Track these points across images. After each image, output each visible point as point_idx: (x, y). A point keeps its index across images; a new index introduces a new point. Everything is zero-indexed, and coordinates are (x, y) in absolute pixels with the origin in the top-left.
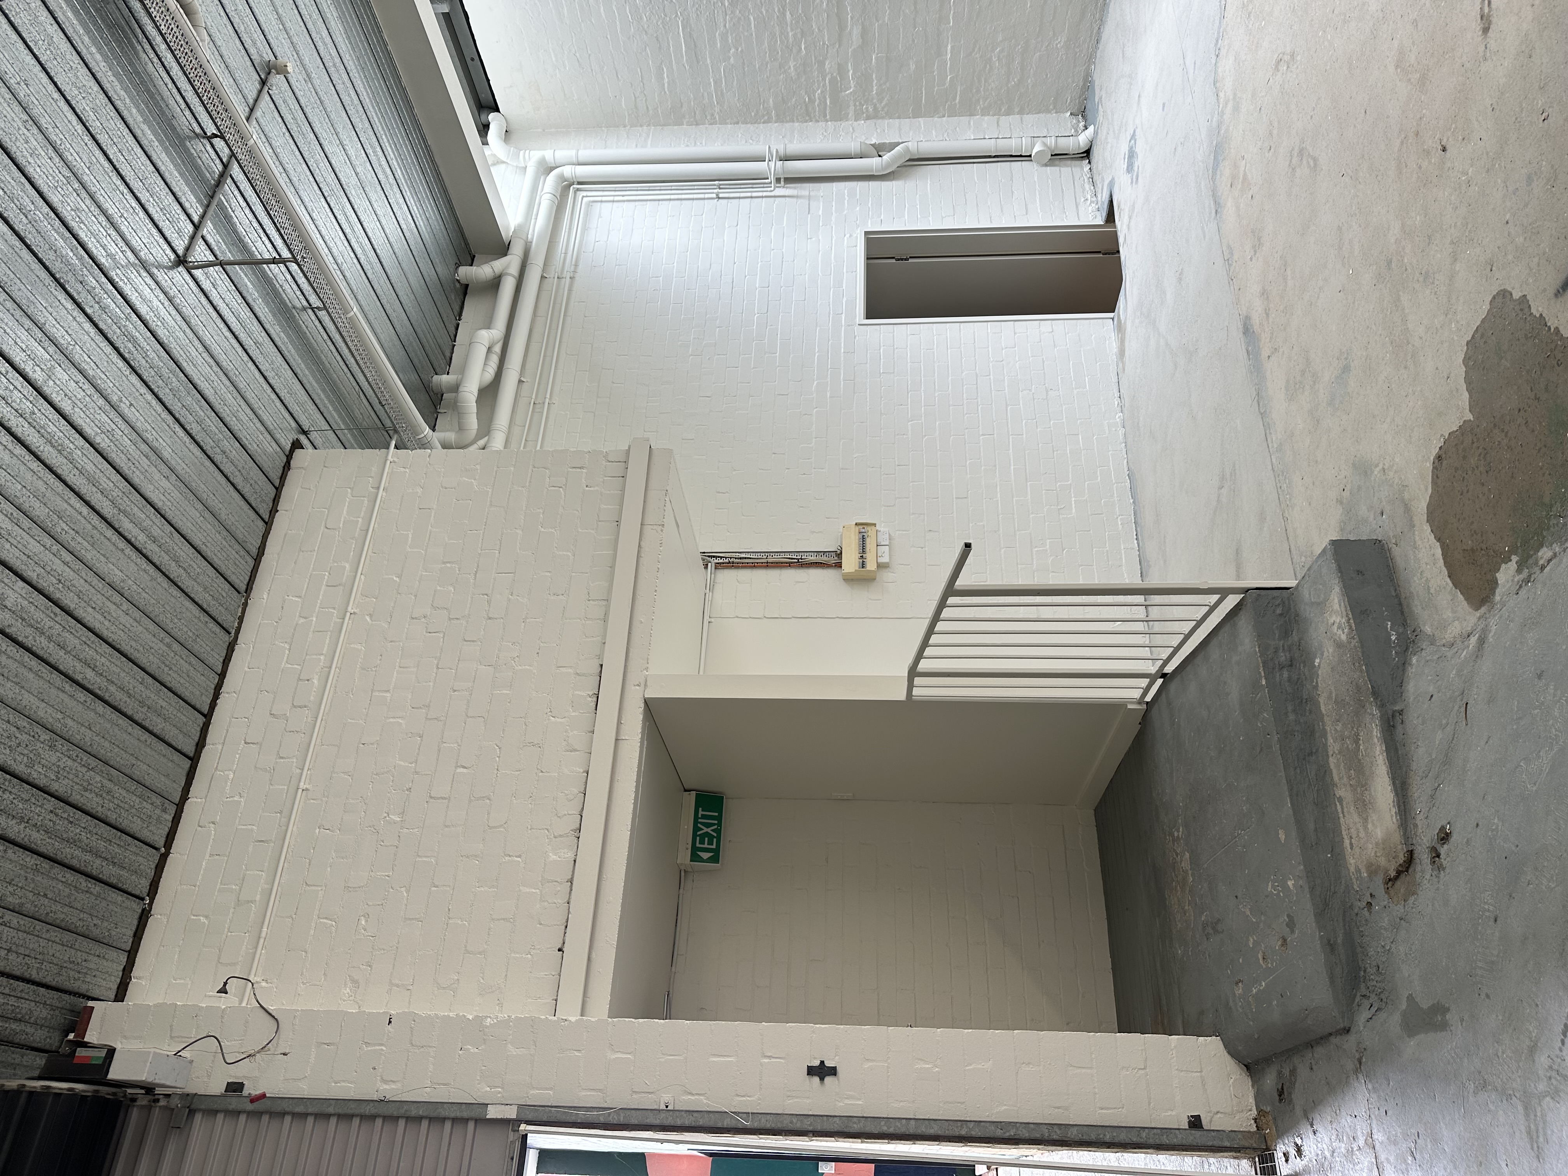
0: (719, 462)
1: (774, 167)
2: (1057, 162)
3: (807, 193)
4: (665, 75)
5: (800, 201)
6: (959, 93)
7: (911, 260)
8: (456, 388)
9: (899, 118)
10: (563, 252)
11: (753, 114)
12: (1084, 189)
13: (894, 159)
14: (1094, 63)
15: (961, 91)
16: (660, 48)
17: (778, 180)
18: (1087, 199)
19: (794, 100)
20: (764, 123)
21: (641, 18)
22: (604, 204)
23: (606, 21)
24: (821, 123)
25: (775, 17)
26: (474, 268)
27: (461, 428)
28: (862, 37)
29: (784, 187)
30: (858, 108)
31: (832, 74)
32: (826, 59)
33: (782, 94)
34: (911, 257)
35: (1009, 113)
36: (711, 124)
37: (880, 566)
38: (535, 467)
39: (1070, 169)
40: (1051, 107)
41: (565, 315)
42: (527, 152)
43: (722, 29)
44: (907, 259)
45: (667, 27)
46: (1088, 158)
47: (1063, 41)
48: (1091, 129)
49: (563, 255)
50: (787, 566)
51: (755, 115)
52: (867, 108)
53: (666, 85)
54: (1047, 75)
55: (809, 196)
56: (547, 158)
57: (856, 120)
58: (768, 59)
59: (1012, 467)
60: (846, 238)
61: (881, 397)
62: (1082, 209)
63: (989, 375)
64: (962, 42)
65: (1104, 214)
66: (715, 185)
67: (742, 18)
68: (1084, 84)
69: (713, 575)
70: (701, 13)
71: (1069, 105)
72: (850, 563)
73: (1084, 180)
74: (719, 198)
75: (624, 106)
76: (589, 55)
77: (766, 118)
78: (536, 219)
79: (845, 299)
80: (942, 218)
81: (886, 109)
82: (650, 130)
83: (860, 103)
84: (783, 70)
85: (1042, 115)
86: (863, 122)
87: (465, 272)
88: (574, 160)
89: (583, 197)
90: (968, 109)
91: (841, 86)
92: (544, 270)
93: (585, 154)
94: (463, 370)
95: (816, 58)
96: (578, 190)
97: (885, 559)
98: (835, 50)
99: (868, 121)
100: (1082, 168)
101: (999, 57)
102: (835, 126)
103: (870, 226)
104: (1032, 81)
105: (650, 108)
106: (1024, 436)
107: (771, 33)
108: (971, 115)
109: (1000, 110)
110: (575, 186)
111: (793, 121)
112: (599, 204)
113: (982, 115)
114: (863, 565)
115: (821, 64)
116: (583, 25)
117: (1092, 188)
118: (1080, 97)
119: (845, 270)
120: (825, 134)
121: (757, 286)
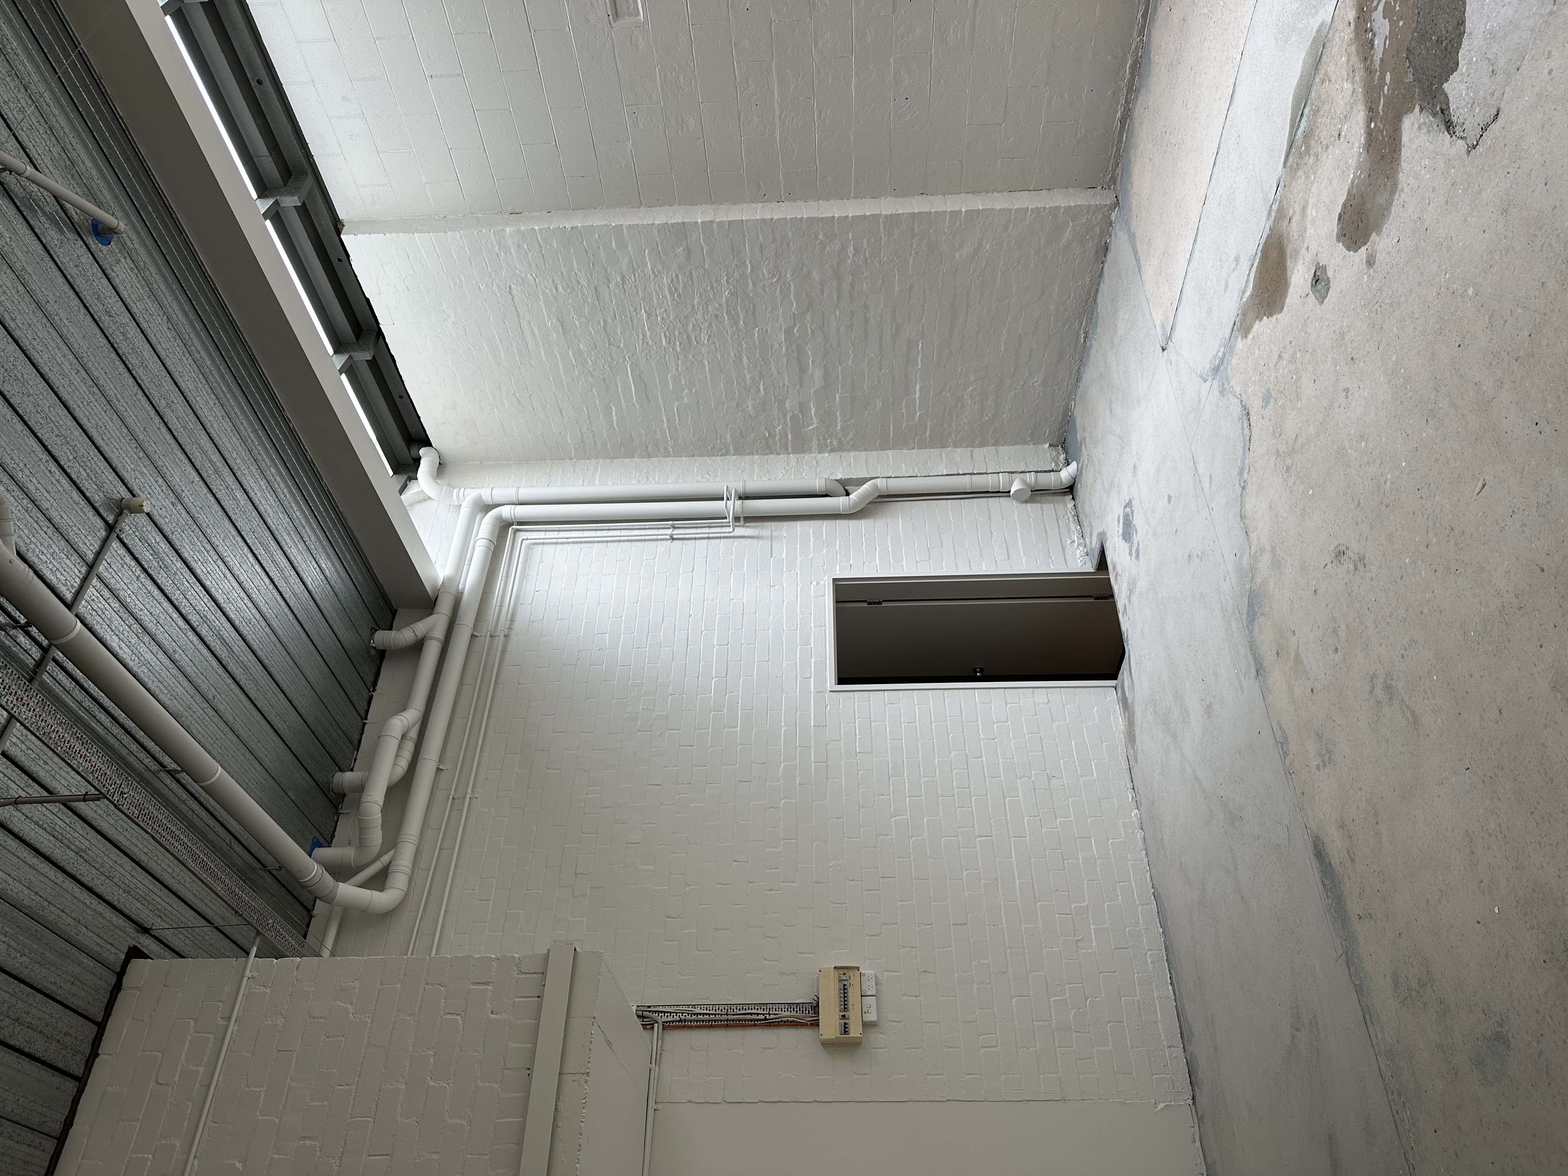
0: (670, 873)
1: (732, 506)
2: (1038, 498)
3: (769, 533)
4: (614, 413)
5: (761, 542)
6: (929, 427)
7: (884, 604)
8: (361, 788)
9: (866, 450)
10: (498, 604)
11: (709, 448)
12: (1069, 530)
13: (863, 498)
14: (1074, 399)
15: (931, 426)
16: (607, 389)
17: (737, 519)
18: (1074, 541)
19: (753, 435)
20: (721, 455)
21: (586, 362)
22: (545, 546)
23: (548, 365)
24: (782, 456)
25: (731, 361)
26: (393, 633)
27: (362, 844)
28: (825, 378)
29: (743, 526)
30: (822, 442)
31: (793, 412)
32: (786, 398)
33: (741, 430)
34: (884, 601)
35: (983, 444)
36: (664, 457)
37: (866, 1025)
38: (427, 984)
39: (1052, 505)
40: (1028, 439)
41: (496, 683)
42: (462, 490)
43: (674, 372)
44: (879, 603)
45: (614, 370)
46: (1072, 494)
47: (1040, 380)
48: (1073, 466)
49: (497, 608)
50: (751, 1026)
51: (712, 449)
52: (831, 442)
53: (615, 422)
54: (1023, 411)
55: (772, 537)
56: (483, 497)
57: (820, 452)
58: (724, 399)
59: (1017, 882)
60: (812, 586)
61: (859, 785)
62: (1069, 553)
63: (981, 757)
64: (931, 383)
65: (1095, 562)
66: (668, 524)
67: (696, 362)
68: (1063, 419)
69: (660, 1042)
70: (651, 357)
71: (1048, 437)
72: (829, 1025)
73: (1069, 518)
74: (673, 539)
75: (569, 441)
76: (530, 395)
77: (723, 451)
78: (470, 565)
79: (813, 660)
80: (917, 563)
81: (851, 443)
82: (598, 463)
83: (824, 438)
84: (741, 408)
85: (1019, 447)
86: (827, 455)
87: (382, 638)
88: (515, 499)
89: (523, 540)
90: (939, 441)
91: (803, 422)
92: (475, 627)
93: (526, 493)
94: (370, 767)
95: (775, 398)
96: (518, 530)
97: (872, 1017)
98: (796, 390)
99: (833, 454)
100: (1065, 504)
101: (971, 395)
102: (797, 459)
103: (838, 572)
104: (1007, 416)
105: (598, 443)
106: (1028, 838)
107: (727, 376)
108: (942, 447)
109: (974, 442)
110: (514, 527)
111: (753, 454)
112: (541, 546)
113: (954, 447)
114: (845, 1029)
115: (782, 403)
116: (522, 367)
117: (1079, 527)
118: (1059, 430)
119: (812, 624)
120: (787, 468)
121: (715, 643)
